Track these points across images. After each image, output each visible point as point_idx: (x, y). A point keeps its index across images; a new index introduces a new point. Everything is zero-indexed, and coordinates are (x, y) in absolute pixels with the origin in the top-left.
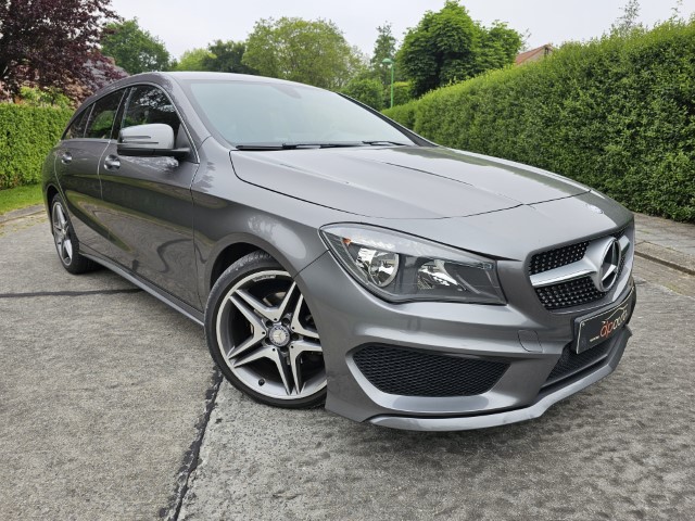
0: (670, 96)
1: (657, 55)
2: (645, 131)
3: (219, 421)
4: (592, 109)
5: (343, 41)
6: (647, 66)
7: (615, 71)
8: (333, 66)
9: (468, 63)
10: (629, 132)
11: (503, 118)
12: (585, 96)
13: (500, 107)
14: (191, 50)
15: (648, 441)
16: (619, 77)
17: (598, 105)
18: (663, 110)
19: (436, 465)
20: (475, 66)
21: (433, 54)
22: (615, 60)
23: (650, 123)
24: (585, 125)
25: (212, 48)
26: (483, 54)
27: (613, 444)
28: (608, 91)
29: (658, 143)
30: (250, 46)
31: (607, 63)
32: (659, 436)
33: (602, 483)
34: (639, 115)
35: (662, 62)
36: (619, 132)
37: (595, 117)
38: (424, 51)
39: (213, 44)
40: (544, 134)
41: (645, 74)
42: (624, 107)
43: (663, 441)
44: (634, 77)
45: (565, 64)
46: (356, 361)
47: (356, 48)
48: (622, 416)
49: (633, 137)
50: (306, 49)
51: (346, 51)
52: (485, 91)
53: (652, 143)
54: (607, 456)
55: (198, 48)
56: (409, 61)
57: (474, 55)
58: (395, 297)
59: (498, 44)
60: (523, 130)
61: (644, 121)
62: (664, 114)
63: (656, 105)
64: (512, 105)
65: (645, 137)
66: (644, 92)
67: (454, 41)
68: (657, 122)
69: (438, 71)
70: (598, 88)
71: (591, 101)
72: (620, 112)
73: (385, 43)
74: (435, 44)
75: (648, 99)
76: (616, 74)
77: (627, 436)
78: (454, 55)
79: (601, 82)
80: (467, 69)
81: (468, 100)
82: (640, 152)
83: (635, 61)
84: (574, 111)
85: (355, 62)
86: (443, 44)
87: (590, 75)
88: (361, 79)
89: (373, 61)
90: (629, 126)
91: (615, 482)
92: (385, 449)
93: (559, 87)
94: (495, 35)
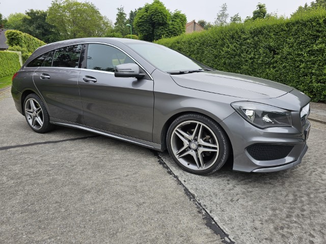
0: (267, 48)
1: (260, 32)
2: (257, 61)
4: (235, 51)
5: (99, 13)
6: (256, 35)
7: (244, 37)
8: (95, 25)
9: (166, 28)
10: (250, 61)
11: (194, 54)
12: (231, 46)
13: (192, 49)
16: (245, 39)
17: (238, 50)
18: (264, 53)
20: (169, 30)
21: (150, 23)
22: (243, 32)
23: (259, 58)
24: (232, 58)
25: (28, 13)
26: (172, 24)
28: (241, 45)
29: (263, 66)
30: (50, 14)
31: (240, 33)
34: (254, 54)
35: (262, 34)
36: (247, 61)
37: (236, 55)
38: (146, 21)
39: (28, 11)
40: (214, 61)
41: (256, 38)
42: (248, 51)
44: (252, 39)
45: (222, 33)
47: (105, 17)
49: (252, 63)
50: (81, 16)
51: (101, 18)
52: (184, 42)
53: (260, 65)
56: (139, 26)
57: (169, 24)
59: (178, 20)
60: (204, 60)
61: (257, 57)
62: (264, 54)
63: (261, 51)
64: (198, 49)
65: (257, 63)
66: (256, 46)
67: (160, 18)
68: (262, 57)
69: (153, 31)
70: (237, 43)
71: (234, 48)
72: (247, 53)
73: (121, 15)
74: (151, 19)
75: (258, 48)
76: (244, 38)
78: (160, 24)
79: (237, 41)
80: (166, 31)
81: (176, 46)
82: (255, 69)
83: (251, 33)
84: (227, 52)
85: (106, 24)
86: (155, 19)
87: (233, 38)
88: (112, 32)
89: (116, 24)
90: (251, 59)
93: (220, 42)
94: (176, 16)
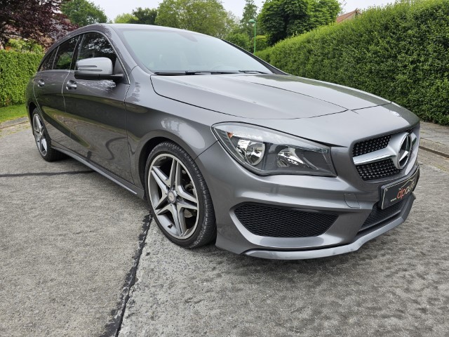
0: (440, 42)
1: (432, 14)
2: (422, 66)
3: (148, 254)
4: (388, 51)
5: (222, 8)
6: (424, 22)
7: (404, 25)
8: (216, 25)
9: (305, 22)
10: (412, 67)
11: (328, 58)
12: (383, 43)
13: (326, 51)
14: (121, 15)
15: (427, 264)
16: (406, 29)
17: (392, 49)
18: (435, 51)
19: (291, 280)
20: (309, 24)
21: (282, 16)
22: (404, 18)
23: (426, 60)
24: (383, 62)
25: (135, 13)
26: (315, 16)
27: (405, 267)
28: (399, 39)
29: (431, 74)
30: (161, 12)
31: (398, 20)
32: (435, 261)
33: (398, 291)
34: (419, 55)
35: (435, 19)
36: (405, 66)
37: (390, 56)
38: (276, 14)
39: (136, 10)
40: (356, 69)
41: (423, 27)
42: (409, 50)
43: (437, 264)
44: (416, 29)
45: (370, 21)
46: (236, 214)
47: (230, 13)
48: (410, 249)
49: (414, 70)
50: (198, 13)
51: (224, 14)
52: (317, 41)
53: (427, 73)
54: (401, 274)
55: (126, 13)
56: (266, 21)
57: (309, 16)
58: (263, 172)
59: (324, 10)
60: (342, 66)
61: (422, 59)
62: (435, 54)
63: (430, 48)
64: (334, 49)
65: (423, 69)
66: (422, 39)
67: (296, 7)
68: (430, 60)
69: (285, 28)
70: (392, 37)
71: (387, 46)
72: (406, 53)
73: (250, 9)
74: (283, 10)
75: (425, 44)
76: (404, 27)
77: (415, 261)
78: (296, 17)
79: (394, 33)
80: (305, 26)
81: (305, 47)
82: (419, 80)
83: (417, 18)
84: (376, 53)
85: (230, 22)
86: (288, 9)
87: (386, 28)
88: (234, 33)
89: (242, 21)
90: (412, 63)
91: (407, 290)
92: (257, 271)
93: (366, 37)
94: (323, 4)
